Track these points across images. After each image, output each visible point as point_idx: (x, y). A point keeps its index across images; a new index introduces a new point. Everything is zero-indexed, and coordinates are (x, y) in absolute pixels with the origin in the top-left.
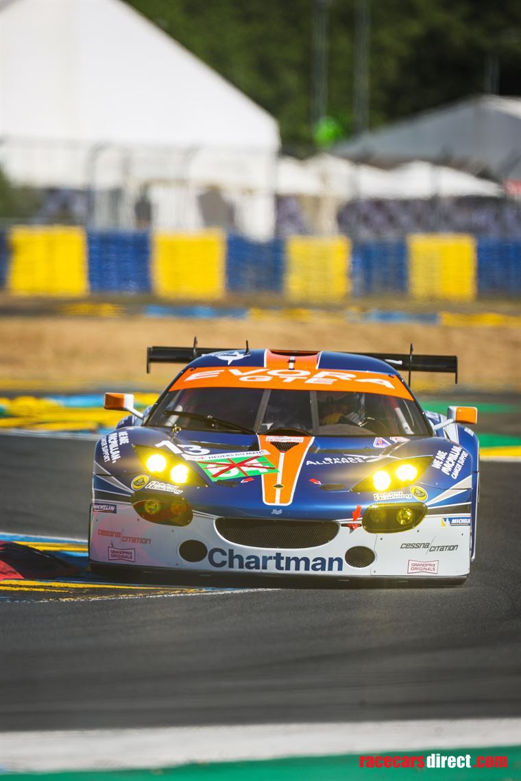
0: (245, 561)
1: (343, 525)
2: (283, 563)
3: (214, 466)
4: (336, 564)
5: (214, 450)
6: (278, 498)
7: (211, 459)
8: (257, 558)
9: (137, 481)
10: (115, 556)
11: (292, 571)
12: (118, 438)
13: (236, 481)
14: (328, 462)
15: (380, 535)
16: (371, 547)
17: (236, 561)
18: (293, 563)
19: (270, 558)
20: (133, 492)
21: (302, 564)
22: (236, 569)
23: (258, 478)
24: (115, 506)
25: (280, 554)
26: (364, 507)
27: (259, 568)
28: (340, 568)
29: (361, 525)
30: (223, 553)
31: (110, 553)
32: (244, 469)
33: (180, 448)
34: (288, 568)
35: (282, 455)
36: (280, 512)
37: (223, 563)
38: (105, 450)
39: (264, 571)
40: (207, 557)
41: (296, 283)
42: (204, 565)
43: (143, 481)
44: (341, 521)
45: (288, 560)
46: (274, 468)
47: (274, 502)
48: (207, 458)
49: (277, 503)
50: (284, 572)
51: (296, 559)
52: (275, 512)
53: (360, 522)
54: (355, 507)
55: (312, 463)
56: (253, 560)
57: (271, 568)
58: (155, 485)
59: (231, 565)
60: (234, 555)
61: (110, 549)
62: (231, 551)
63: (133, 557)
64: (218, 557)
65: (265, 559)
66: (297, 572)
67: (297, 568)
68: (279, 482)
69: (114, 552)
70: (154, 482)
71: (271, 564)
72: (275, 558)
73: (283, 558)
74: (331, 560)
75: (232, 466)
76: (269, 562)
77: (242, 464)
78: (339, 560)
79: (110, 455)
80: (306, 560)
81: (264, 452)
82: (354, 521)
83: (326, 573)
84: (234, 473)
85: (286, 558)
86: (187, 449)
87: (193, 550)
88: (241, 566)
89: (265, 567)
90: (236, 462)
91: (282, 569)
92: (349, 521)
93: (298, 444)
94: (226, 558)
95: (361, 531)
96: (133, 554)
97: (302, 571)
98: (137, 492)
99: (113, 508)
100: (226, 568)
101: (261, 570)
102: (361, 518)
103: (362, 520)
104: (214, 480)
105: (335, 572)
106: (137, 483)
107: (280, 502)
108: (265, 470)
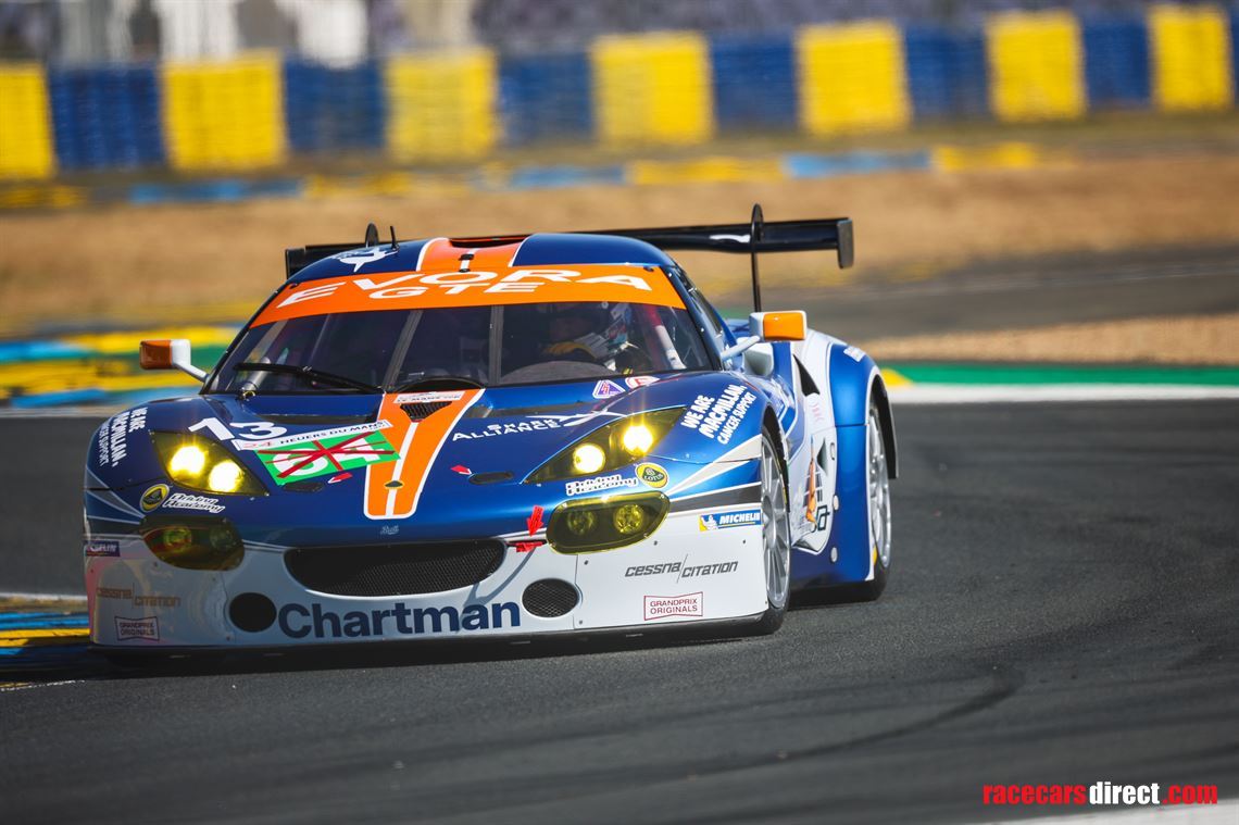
0: (343, 623)
1: (513, 544)
2: (410, 621)
3: (286, 456)
4: (506, 615)
5: (294, 426)
6: (390, 505)
7: (285, 444)
8: (363, 616)
9: (150, 496)
10: (126, 632)
11: (429, 633)
12: (129, 421)
13: (321, 479)
14: (493, 431)
15: (583, 556)
16: (569, 578)
17: (327, 625)
18: (428, 620)
19: (387, 613)
20: (142, 516)
21: (445, 619)
22: (329, 637)
23: (359, 473)
24: (117, 543)
25: (403, 605)
26: (550, 507)
27: (368, 634)
28: (516, 621)
29: (544, 542)
30: (304, 612)
31: (119, 628)
32: (339, 457)
33: (232, 430)
34: (420, 628)
35: (414, 426)
36: (396, 529)
37: (306, 630)
38: (103, 445)
39: (378, 638)
40: (277, 619)
41: (407, 133)
42: (272, 636)
43: (160, 495)
44: (508, 537)
45: (419, 614)
46: (391, 453)
47: (384, 513)
48: (276, 444)
49: (390, 515)
50: (414, 636)
51: (432, 611)
52: (386, 530)
53: (544, 536)
54: (532, 509)
55: (463, 436)
56: (356, 619)
57: (391, 631)
58: (179, 501)
59: (320, 633)
60: (323, 613)
61: (119, 621)
62: (317, 607)
63: (156, 631)
64: (296, 621)
65: (379, 616)
66: (437, 635)
67: (437, 627)
68: (396, 477)
69: (124, 625)
70: (178, 495)
71: (390, 623)
72: (394, 613)
73: (408, 612)
74: (497, 609)
75: (316, 455)
76: (385, 620)
77: (338, 449)
78: (513, 607)
79: (110, 451)
80: (451, 611)
81: (384, 424)
82: (531, 534)
83: (491, 631)
84: (320, 466)
85: (415, 611)
86: (247, 430)
87: (251, 610)
88: (337, 633)
89: (378, 631)
90: (326, 447)
91: (409, 631)
92: (523, 535)
93: (449, 403)
94: (309, 621)
95: (546, 551)
96: (155, 624)
97: (446, 631)
98: (148, 515)
99: (113, 548)
100: (311, 638)
101: (373, 638)
102: (545, 529)
103: (546, 532)
104: (281, 482)
105: (507, 629)
106: (149, 500)
107: (395, 513)
108: (375, 457)
